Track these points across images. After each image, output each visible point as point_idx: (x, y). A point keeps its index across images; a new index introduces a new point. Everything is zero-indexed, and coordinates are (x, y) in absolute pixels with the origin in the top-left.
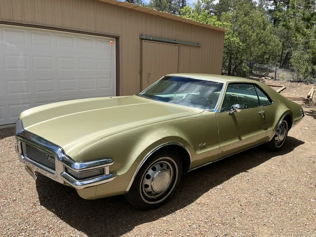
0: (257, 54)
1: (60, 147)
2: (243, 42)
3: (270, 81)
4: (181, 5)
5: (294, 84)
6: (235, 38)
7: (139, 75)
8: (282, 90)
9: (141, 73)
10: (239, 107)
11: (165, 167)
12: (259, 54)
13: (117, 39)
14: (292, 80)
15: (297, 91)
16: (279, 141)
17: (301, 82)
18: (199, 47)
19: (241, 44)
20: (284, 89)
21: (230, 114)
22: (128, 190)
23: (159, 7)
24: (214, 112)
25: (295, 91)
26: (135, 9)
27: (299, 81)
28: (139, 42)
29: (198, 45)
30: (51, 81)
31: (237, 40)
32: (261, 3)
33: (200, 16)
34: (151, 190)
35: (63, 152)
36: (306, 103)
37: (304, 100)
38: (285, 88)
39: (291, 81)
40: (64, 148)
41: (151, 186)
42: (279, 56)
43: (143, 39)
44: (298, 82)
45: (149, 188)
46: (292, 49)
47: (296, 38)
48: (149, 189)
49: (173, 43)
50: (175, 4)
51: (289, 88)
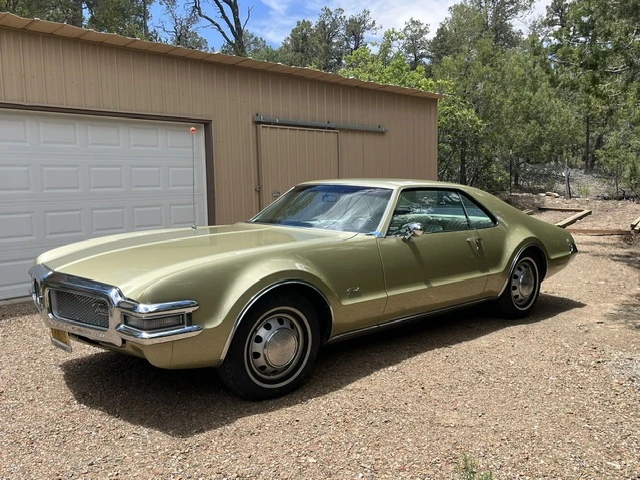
0: (524, 142)
1: (116, 288)
2: (485, 118)
3: (557, 201)
4: (352, 46)
5: (610, 204)
6: (465, 112)
7: (254, 195)
8: (580, 218)
9: (259, 191)
10: (419, 227)
11: (286, 325)
12: (529, 142)
13: (207, 125)
14: (606, 195)
15: (614, 217)
16: (520, 297)
17: (627, 199)
18: (382, 133)
19: (479, 122)
20: (585, 215)
21: (404, 240)
22: (223, 357)
23: (303, 52)
24: (373, 237)
25: (609, 217)
26: (240, 64)
27: (622, 197)
28: (252, 128)
29: (380, 130)
30: (78, 212)
31: (470, 114)
32: (534, 32)
33: (388, 68)
34: (265, 364)
35: (120, 294)
36: (625, 240)
37: (620, 233)
38: (590, 213)
39: (605, 198)
40: (121, 287)
41: (265, 356)
42: (583, 146)
43: (259, 123)
44: (620, 199)
45: (261, 359)
46: (608, 128)
47: (589, 103)
48: (261, 361)
49: (324, 128)
50: (339, 44)
51: (597, 212)
